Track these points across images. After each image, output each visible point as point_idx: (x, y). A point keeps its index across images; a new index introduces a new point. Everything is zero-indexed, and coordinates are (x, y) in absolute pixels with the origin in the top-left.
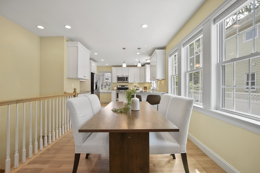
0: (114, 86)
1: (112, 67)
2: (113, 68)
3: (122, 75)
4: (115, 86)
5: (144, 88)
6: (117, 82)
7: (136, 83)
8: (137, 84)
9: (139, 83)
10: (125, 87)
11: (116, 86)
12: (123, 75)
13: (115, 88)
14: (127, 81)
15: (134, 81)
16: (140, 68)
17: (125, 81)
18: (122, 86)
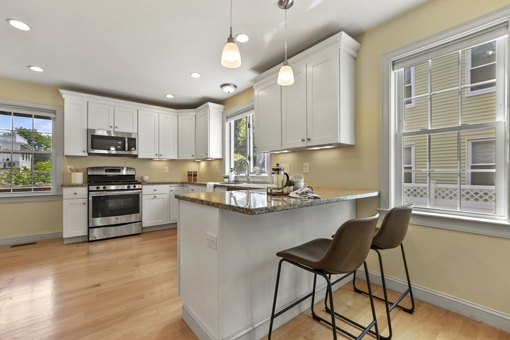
0: (74, 168)
1: (62, 91)
3: (112, 129)
4: (78, 171)
5: (187, 177)
6: (86, 154)
9: (172, 160)
11: (79, 167)
13: (79, 178)
14: (131, 153)
15: (156, 153)
16: (178, 112)
17: (124, 150)
18: (109, 170)
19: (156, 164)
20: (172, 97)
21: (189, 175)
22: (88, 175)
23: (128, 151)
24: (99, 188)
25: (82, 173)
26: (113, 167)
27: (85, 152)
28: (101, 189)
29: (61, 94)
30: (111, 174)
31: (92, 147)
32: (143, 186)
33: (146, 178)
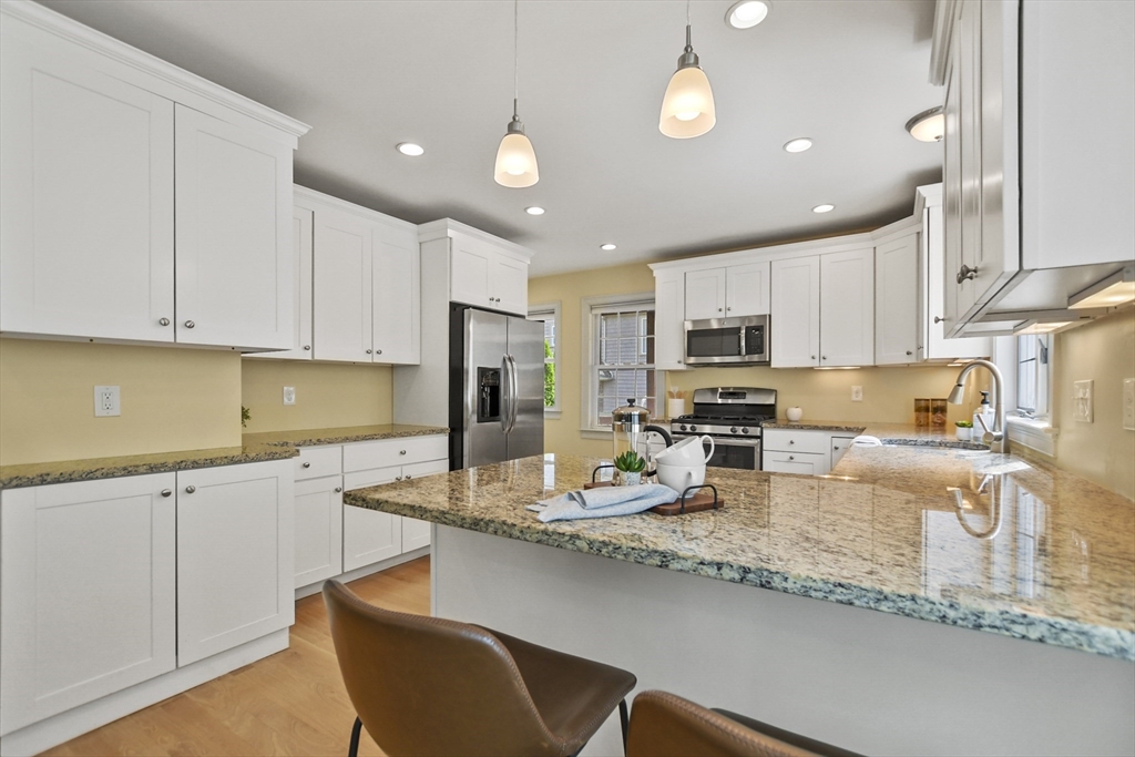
0: (674, 389)
1: (651, 266)
2: (661, 271)
3: (722, 315)
4: (679, 396)
5: (913, 415)
6: (684, 367)
7: (838, 370)
8: (853, 377)
9: (863, 369)
10: (750, 399)
11: (684, 390)
12: (730, 314)
13: (678, 407)
14: (755, 358)
15: (813, 354)
16: (873, 239)
17: (739, 354)
18: (727, 394)
19: (828, 380)
20: (830, 208)
21: (918, 410)
22: (696, 404)
23: (747, 353)
24: (683, 428)
25: (682, 400)
26: (735, 388)
27: (679, 362)
28: (689, 430)
29: (652, 271)
30: (730, 401)
31: (690, 354)
32: (764, 431)
33: (795, 413)
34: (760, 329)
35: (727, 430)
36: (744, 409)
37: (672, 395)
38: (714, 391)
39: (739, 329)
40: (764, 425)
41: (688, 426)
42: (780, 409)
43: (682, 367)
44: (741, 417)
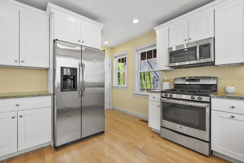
0: (165, 78)
1: (155, 28)
2: (159, 31)
3: (187, 42)
4: (168, 81)
10: (202, 82)
12: (190, 41)
13: (166, 86)
17: (196, 59)
18: (191, 80)
22: (175, 84)
23: (200, 59)
24: (166, 95)
25: (168, 83)
26: (194, 77)
27: (166, 66)
28: (168, 96)
29: (155, 31)
30: (192, 83)
31: (171, 62)
32: (212, 99)
33: (231, 89)
34: (208, 45)
35: (189, 97)
36: (198, 87)
37: (164, 81)
38: (184, 78)
39: (195, 48)
40: (212, 96)
41: (169, 94)
42: (219, 87)
43: (168, 68)
44: (197, 91)
